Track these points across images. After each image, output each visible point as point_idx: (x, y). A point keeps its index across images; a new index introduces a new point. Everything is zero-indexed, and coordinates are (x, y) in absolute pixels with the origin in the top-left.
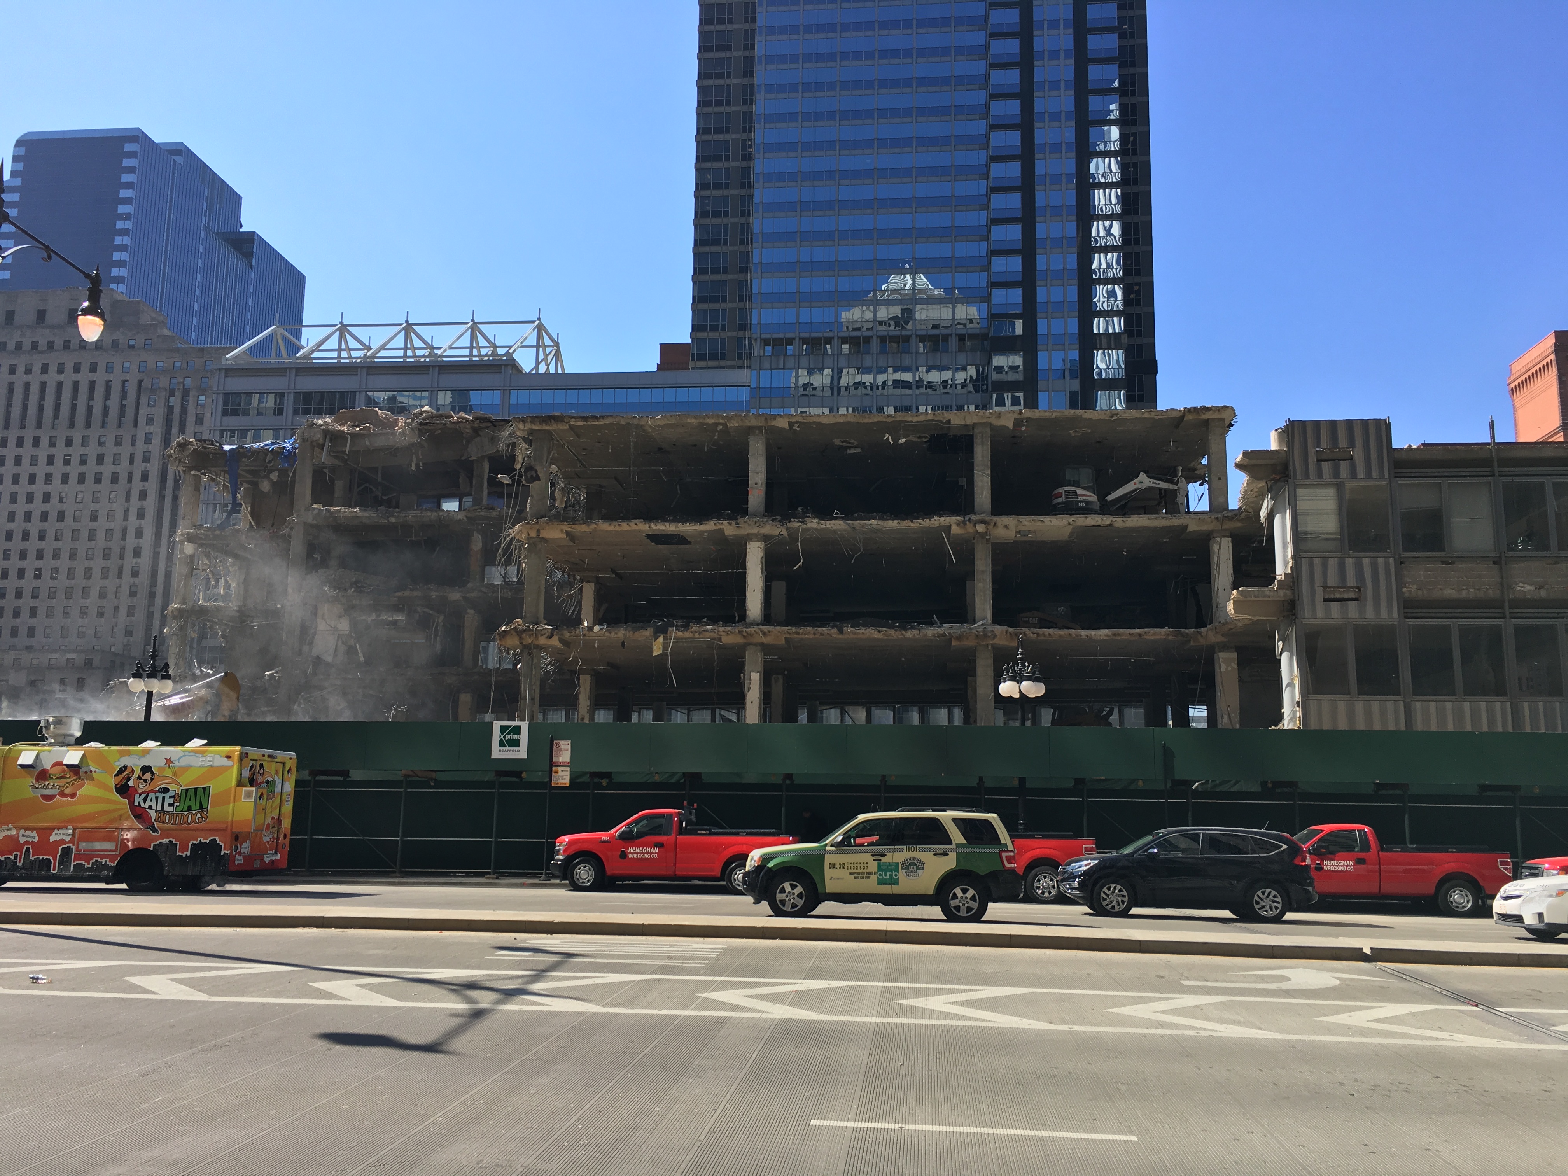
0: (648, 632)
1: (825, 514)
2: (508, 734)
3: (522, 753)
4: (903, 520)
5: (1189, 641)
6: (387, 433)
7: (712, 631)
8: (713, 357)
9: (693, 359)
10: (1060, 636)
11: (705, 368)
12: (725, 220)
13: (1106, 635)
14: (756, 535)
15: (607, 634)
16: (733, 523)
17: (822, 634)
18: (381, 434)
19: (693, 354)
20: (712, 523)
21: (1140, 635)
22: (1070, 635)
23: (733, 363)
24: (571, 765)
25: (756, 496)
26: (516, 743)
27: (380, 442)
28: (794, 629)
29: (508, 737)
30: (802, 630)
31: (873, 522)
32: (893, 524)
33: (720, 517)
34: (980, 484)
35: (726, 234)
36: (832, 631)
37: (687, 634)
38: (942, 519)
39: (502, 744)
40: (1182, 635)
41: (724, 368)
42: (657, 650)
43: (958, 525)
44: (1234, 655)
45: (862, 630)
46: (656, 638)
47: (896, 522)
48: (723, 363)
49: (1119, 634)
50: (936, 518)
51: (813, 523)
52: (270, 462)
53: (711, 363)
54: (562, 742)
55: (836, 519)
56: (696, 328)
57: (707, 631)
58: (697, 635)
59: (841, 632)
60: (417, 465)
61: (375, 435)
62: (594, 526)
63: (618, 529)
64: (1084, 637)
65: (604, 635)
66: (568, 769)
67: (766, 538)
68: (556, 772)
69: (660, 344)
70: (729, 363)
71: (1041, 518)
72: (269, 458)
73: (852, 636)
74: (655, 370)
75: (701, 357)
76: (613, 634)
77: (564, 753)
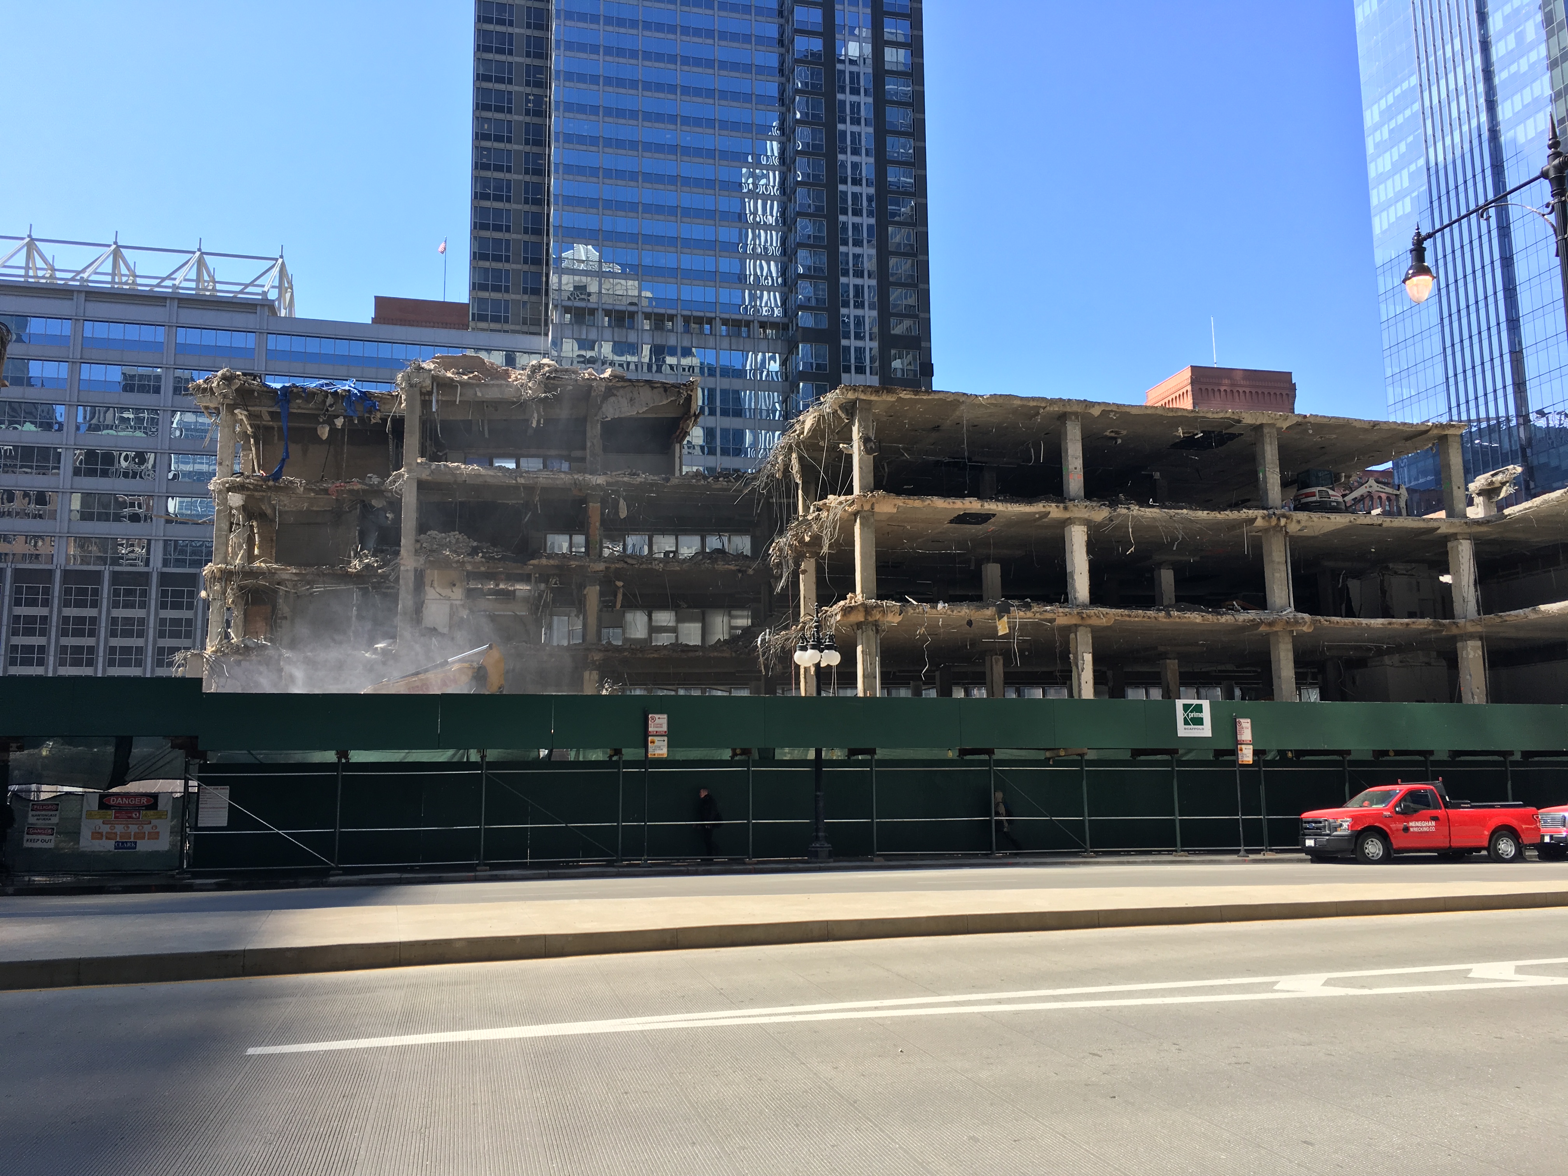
0: (990, 612)
1: (1143, 503)
2: (1191, 712)
3: (1205, 731)
4: (1213, 511)
5: (1442, 631)
6: (501, 385)
7: (1052, 611)
8: (496, 319)
9: (473, 319)
10: (1345, 624)
11: (487, 330)
12: (508, 176)
13: (1382, 624)
14: (1079, 519)
15: (949, 612)
16: (1062, 505)
17: (1149, 617)
18: (493, 385)
19: (473, 314)
20: (1041, 505)
21: (1407, 624)
22: (1353, 623)
23: (518, 328)
24: (1253, 742)
25: (1075, 480)
26: (1199, 722)
27: (493, 394)
28: (1126, 612)
29: (1191, 715)
30: (1134, 612)
31: (1185, 511)
32: (1202, 515)
33: (1048, 500)
34: (1271, 481)
35: (509, 191)
36: (1160, 614)
37: (1029, 614)
38: (1251, 512)
39: (1186, 722)
40: (1440, 624)
41: (507, 332)
42: (1002, 628)
43: (1263, 518)
44: (1479, 643)
45: (1188, 615)
46: (1000, 618)
47: (1205, 512)
48: (506, 327)
49: (1393, 623)
50: (1245, 510)
51: (1136, 510)
52: (331, 406)
53: (493, 326)
54: (1242, 720)
55: (1153, 506)
56: (475, 287)
57: (1046, 611)
58: (1038, 615)
59: (1169, 615)
60: (538, 422)
61: (485, 385)
62: (928, 502)
63: (951, 506)
64: (1364, 625)
65: (945, 613)
66: (1251, 747)
67: (1088, 523)
68: (1241, 750)
69: (377, 298)
70: (513, 327)
71: (1327, 515)
72: (330, 400)
73: (1177, 620)
74: (370, 322)
75: (481, 318)
76: (955, 612)
77: (1246, 730)
